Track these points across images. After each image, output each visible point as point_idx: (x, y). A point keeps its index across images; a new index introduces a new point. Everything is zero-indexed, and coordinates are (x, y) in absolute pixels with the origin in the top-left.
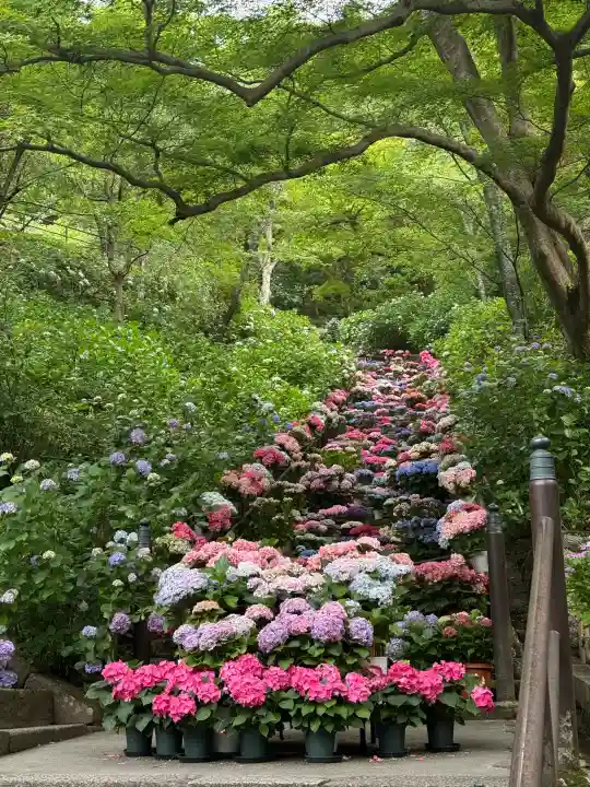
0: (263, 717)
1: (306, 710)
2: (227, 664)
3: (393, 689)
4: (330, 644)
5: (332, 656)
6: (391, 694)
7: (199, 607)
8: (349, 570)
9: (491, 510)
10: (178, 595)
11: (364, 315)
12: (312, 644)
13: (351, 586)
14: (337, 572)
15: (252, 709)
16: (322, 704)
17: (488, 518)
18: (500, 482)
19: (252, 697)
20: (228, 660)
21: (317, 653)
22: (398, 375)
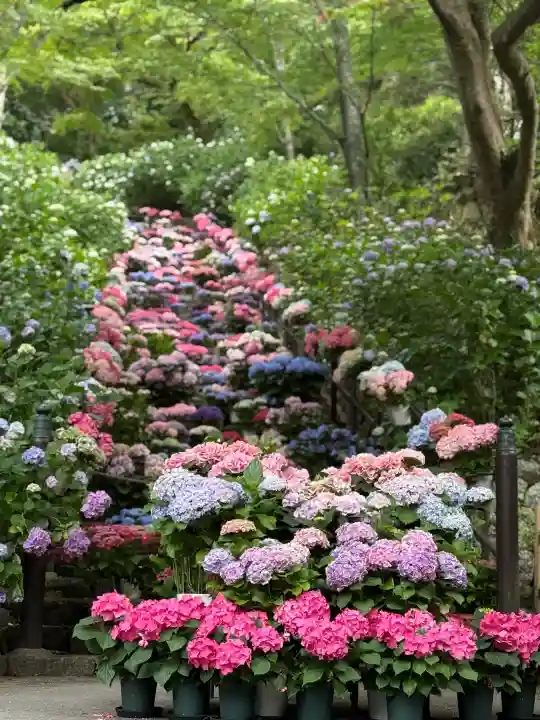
0: (342, 673)
1: (399, 668)
2: (288, 604)
3: (488, 644)
4: (421, 584)
5: (424, 601)
6: (487, 650)
7: (229, 526)
8: (420, 491)
9: (503, 425)
10: (199, 509)
11: (114, 161)
12: (397, 583)
13: (419, 511)
14: (404, 492)
15: (329, 663)
16: (421, 660)
17: (499, 434)
18: (432, 390)
19: (336, 647)
20: (289, 597)
21: (406, 596)
22: (168, 243)
